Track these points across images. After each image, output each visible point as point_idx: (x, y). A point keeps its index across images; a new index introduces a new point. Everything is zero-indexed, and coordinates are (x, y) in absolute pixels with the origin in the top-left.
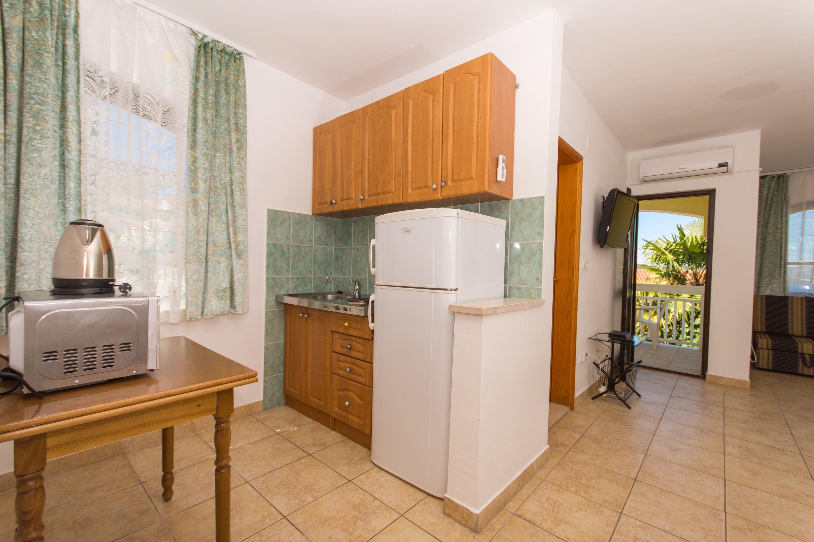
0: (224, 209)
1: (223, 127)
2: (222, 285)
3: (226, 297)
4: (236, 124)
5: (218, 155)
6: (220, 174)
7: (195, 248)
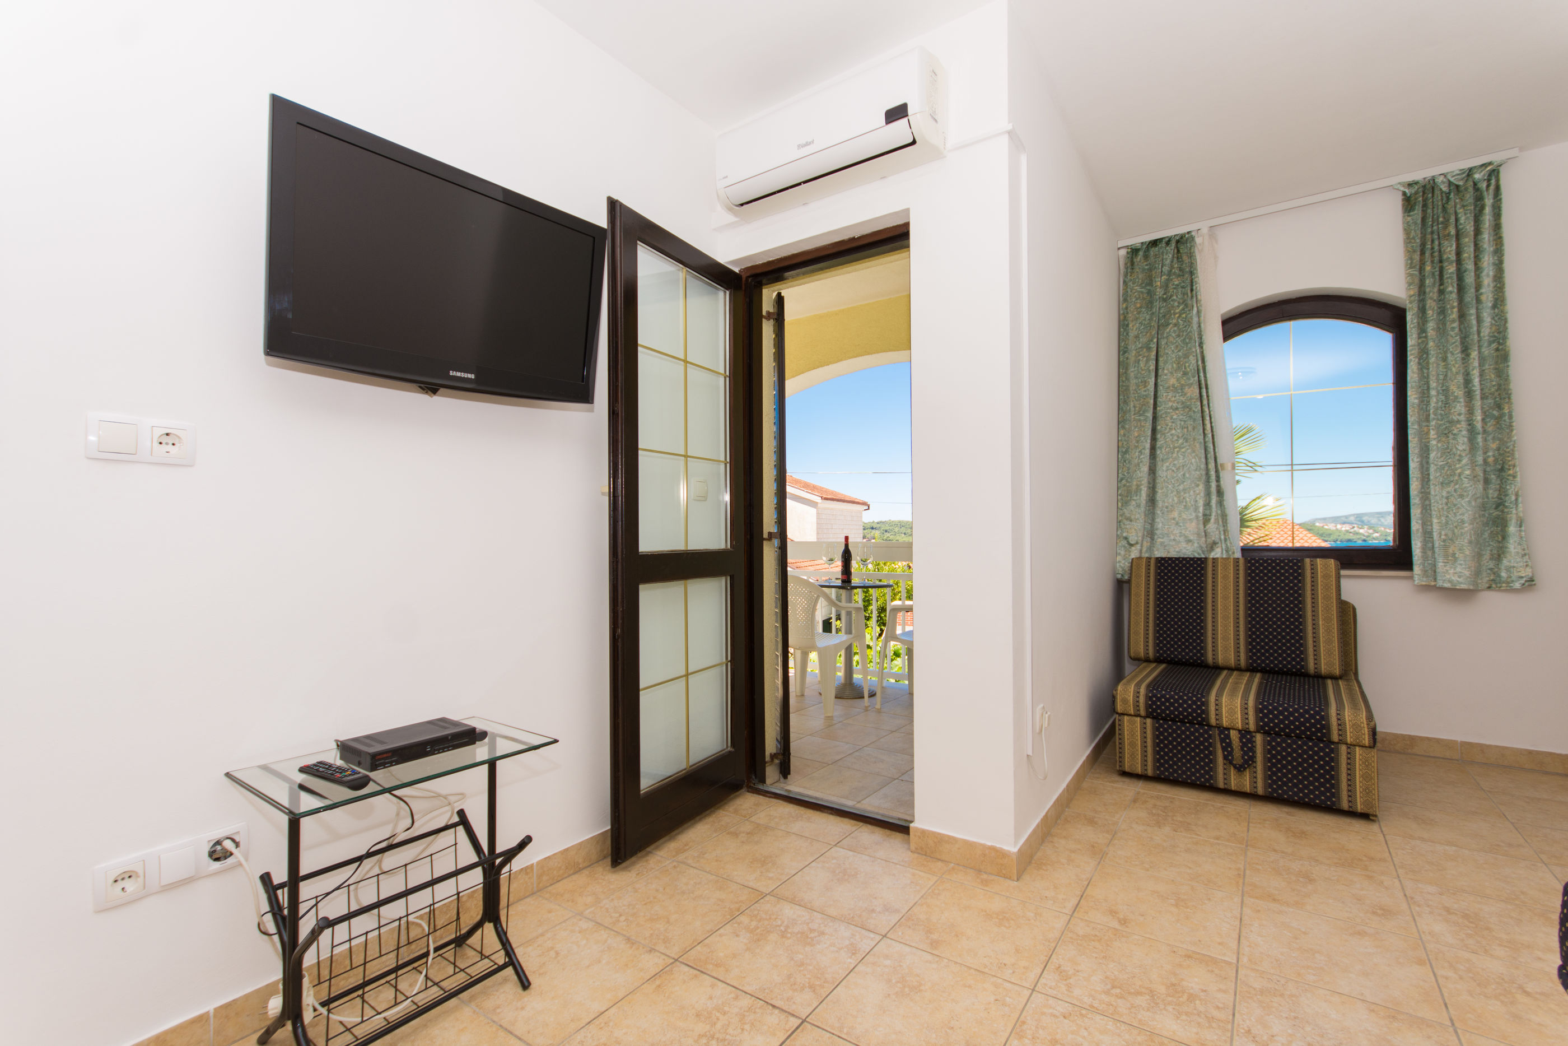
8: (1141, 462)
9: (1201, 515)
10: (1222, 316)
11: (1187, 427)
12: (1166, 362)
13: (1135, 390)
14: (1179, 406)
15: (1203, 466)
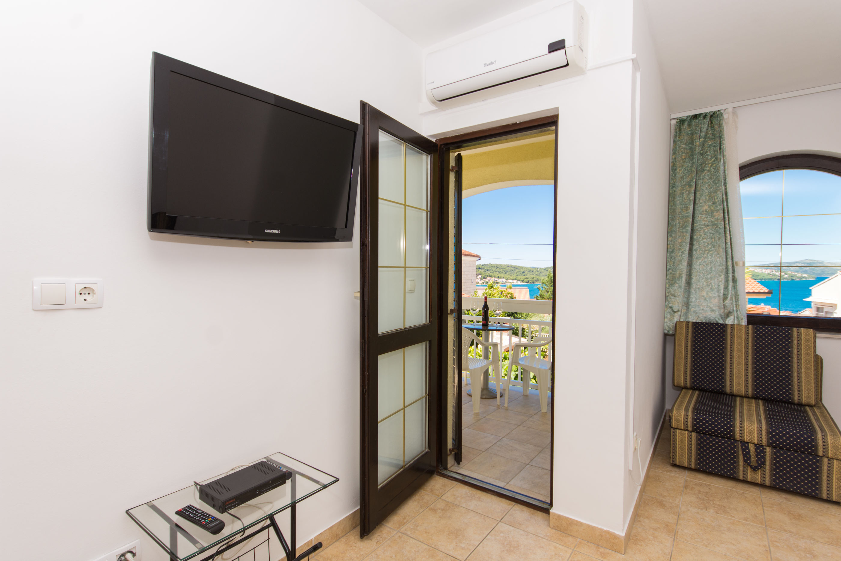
8: (683, 259)
9: (722, 294)
10: (739, 165)
11: (715, 238)
12: (701, 195)
13: (680, 212)
14: (710, 224)
15: (724, 263)
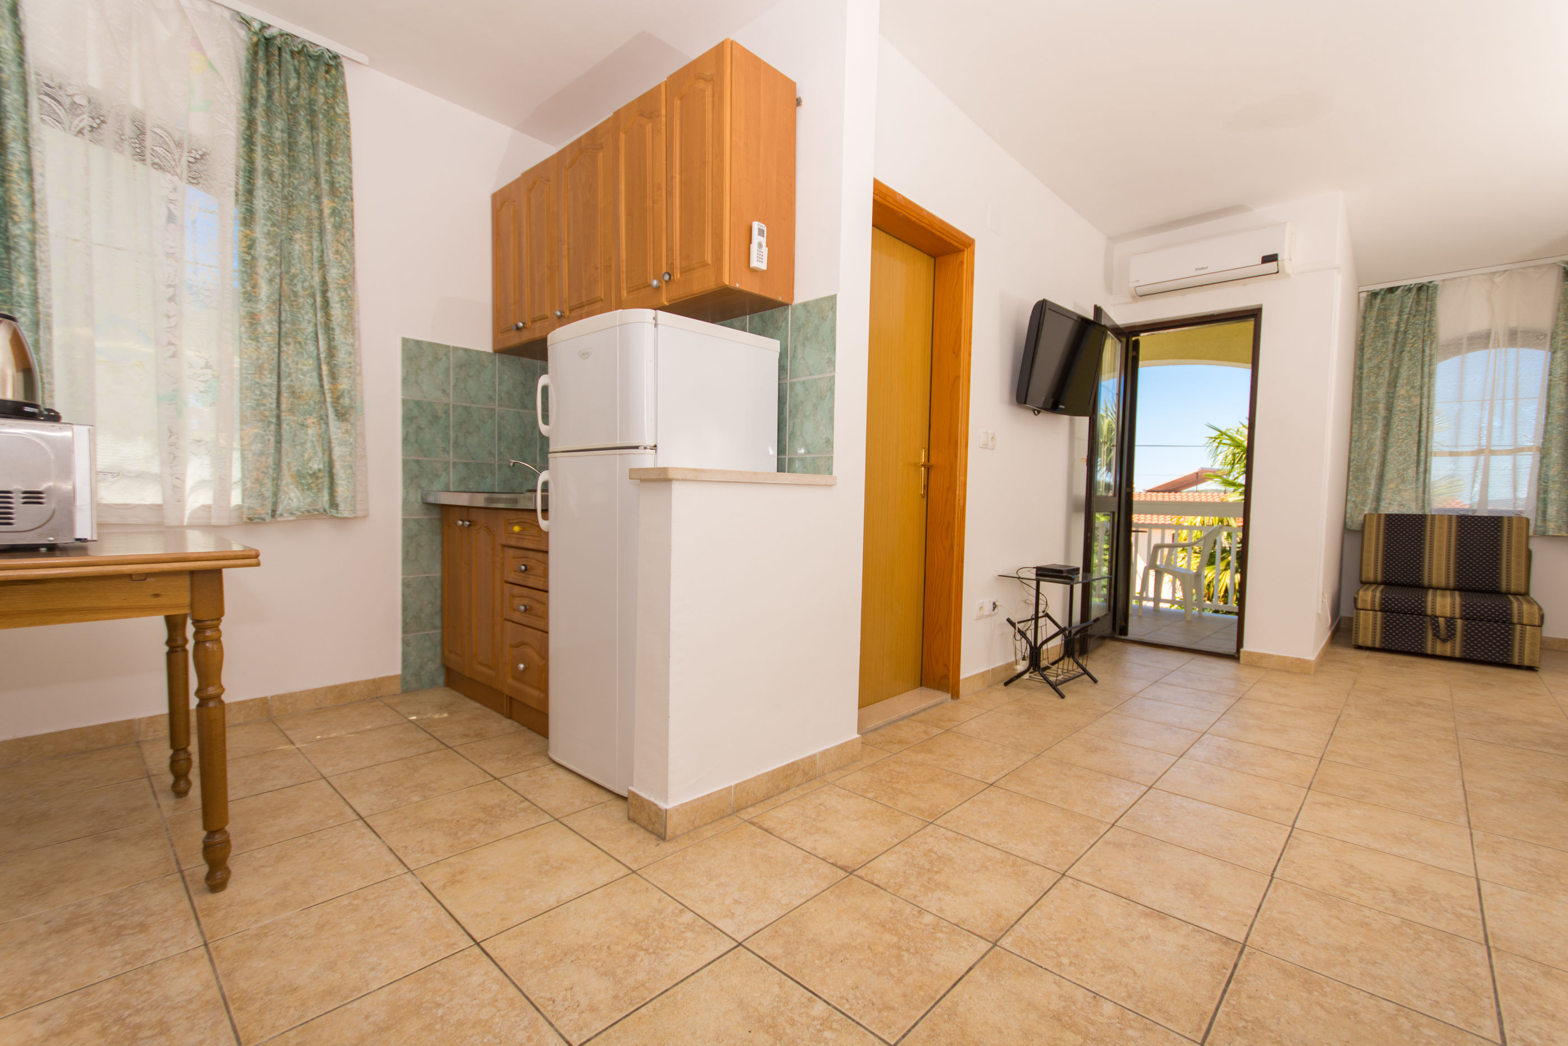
0: (312, 332)
1: (305, 188)
2: (310, 464)
3: (317, 485)
4: (332, 183)
5: (297, 236)
6: (301, 270)
7: (255, 397)
